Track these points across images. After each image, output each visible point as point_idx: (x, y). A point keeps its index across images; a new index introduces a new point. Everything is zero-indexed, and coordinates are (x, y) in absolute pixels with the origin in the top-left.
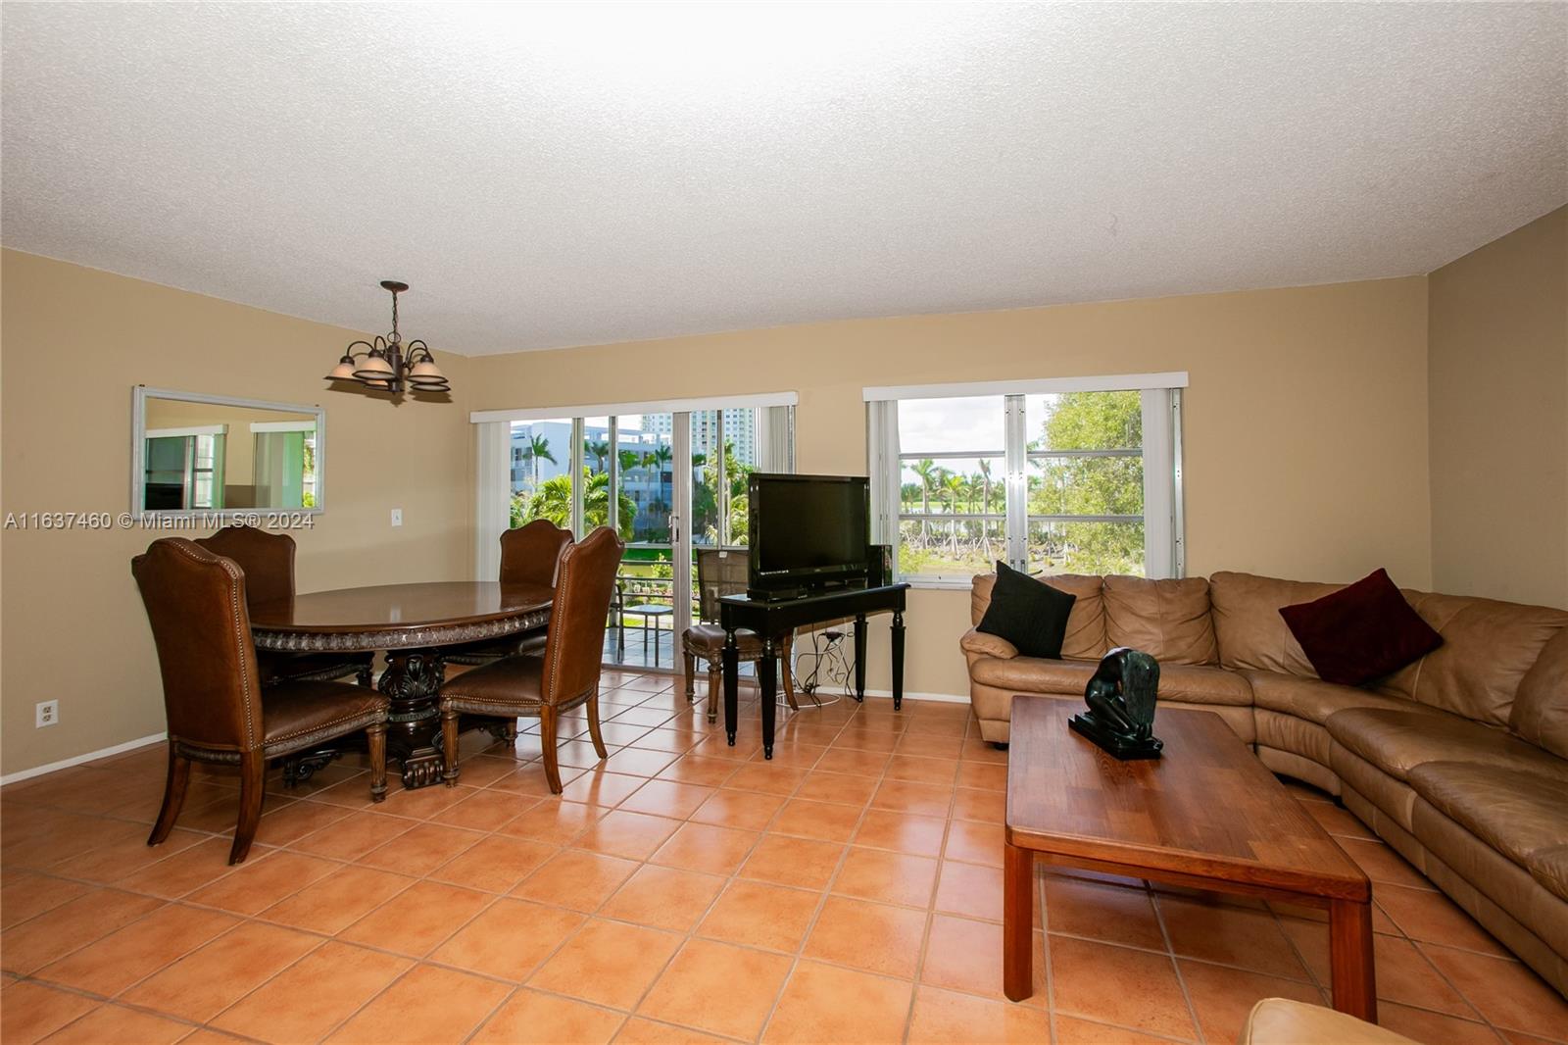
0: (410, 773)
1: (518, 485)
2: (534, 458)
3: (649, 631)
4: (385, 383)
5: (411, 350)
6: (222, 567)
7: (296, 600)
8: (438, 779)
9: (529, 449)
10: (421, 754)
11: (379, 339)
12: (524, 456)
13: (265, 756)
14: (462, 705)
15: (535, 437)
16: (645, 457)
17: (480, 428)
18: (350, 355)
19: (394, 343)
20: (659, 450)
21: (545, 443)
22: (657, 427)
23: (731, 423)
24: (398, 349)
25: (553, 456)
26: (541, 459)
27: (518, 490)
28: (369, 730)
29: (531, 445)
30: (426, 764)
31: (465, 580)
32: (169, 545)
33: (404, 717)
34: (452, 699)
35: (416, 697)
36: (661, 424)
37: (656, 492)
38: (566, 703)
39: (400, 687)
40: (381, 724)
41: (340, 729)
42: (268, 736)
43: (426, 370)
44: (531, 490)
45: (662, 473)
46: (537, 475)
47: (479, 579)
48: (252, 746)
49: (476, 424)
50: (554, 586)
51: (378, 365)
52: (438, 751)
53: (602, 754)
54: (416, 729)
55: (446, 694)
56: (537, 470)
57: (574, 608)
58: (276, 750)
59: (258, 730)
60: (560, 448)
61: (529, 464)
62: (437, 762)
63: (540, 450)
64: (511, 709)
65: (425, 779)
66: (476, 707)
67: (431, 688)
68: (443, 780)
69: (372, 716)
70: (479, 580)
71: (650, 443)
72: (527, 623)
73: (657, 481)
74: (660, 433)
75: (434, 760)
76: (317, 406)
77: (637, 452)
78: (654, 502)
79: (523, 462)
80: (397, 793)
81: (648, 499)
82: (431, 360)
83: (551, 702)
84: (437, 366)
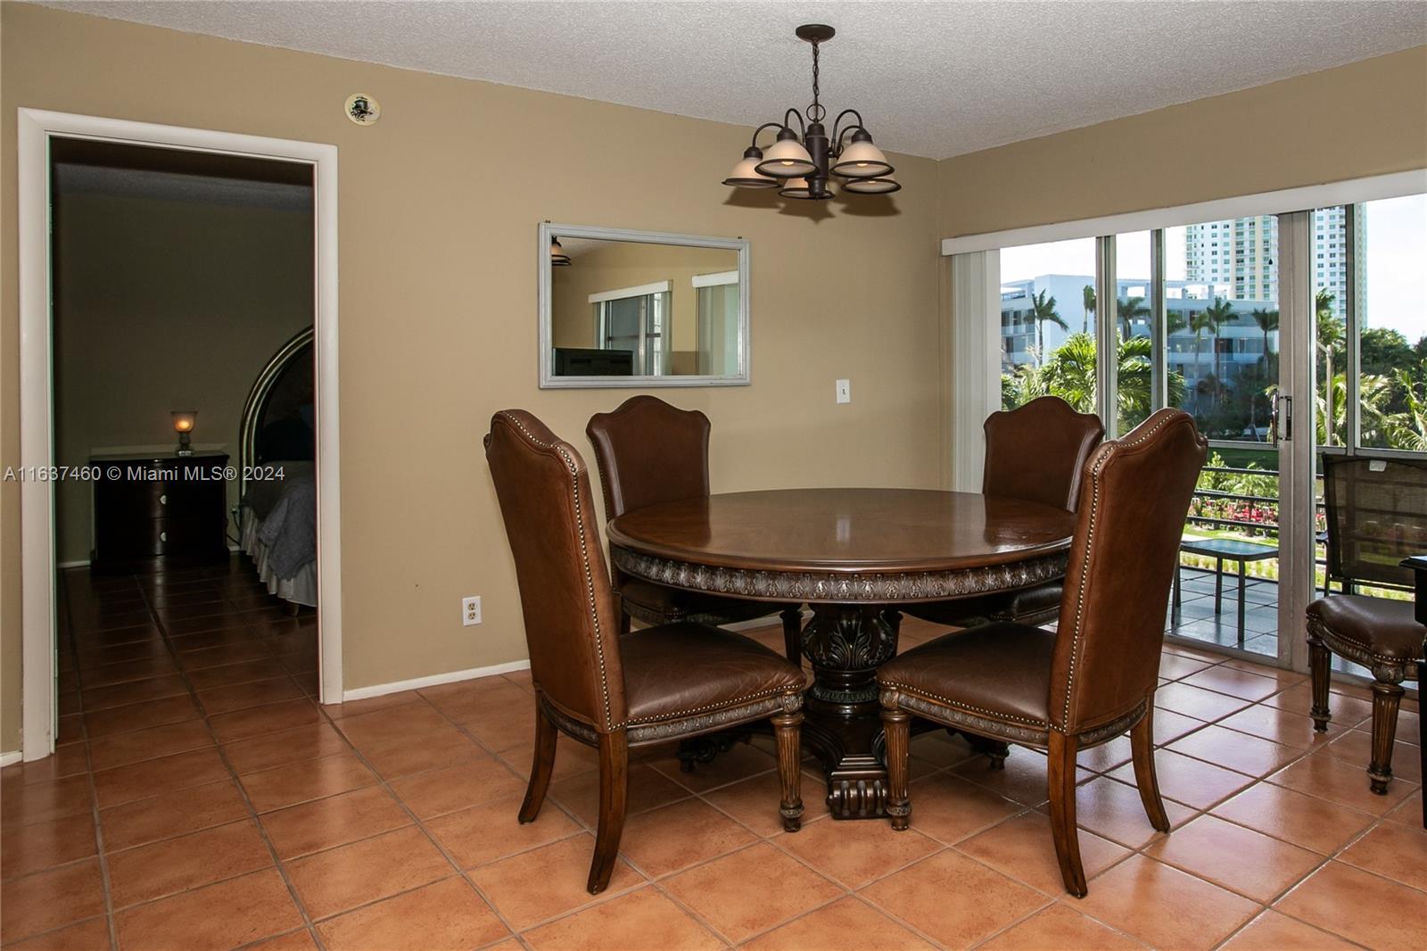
0: (837, 793)
1: (1017, 357)
2: (1037, 322)
3: (1224, 579)
4: (803, 184)
5: (840, 130)
6: (558, 457)
7: (711, 501)
8: (880, 811)
9: (1032, 311)
10: (855, 765)
11: (792, 113)
12: (1025, 319)
13: (630, 741)
14: (913, 702)
15: (1037, 296)
16: (1192, 319)
17: (956, 262)
18: (757, 146)
19: (814, 121)
20: (1213, 308)
21: (1052, 302)
22: (1208, 276)
23: (1327, 265)
24: (822, 127)
25: (1063, 317)
26: (1047, 323)
27: (1018, 363)
28: (777, 721)
29: (1033, 306)
30: (862, 783)
31: (938, 489)
32: (505, 419)
33: (837, 696)
34: (899, 690)
35: (852, 669)
36: (1215, 271)
37: (1209, 365)
38: (1095, 730)
39: (828, 650)
40: (792, 714)
41: (734, 714)
42: (633, 711)
43: (860, 153)
44: (1034, 363)
45: (1217, 340)
46: (1041, 343)
47: (957, 488)
48: (609, 725)
49: (950, 257)
50: (1071, 508)
51: (790, 151)
52: (880, 766)
53: (1160, 822)
54: (854, 716)
55: (890, 678)
56: (1041, 333)
57: (1111, 560)
58: (645, 736)
59: (617, 703)
60: (1071, 307)
61: (1031, 330)
62: (877, 783)
63: (1044, 310)
64: (995, 727)
65: (860, 808)
66: (935, 709)
67: (872, 658)
68: (886, 816)
69: (779, 700)
70: (958, 490)
71: (1199, 298)
72: (1024, 577)
73: (1210, 352)
74: (1213, 283)
75: (874, 778)
76: (740, 238)
77: (1180, 312)
78: (1205, 380)
79: (1023, 328)
80: (818, 822)
81: (1196, 377)
82: (868, 139)
83: (1066, 727)
84: (877, 146)
